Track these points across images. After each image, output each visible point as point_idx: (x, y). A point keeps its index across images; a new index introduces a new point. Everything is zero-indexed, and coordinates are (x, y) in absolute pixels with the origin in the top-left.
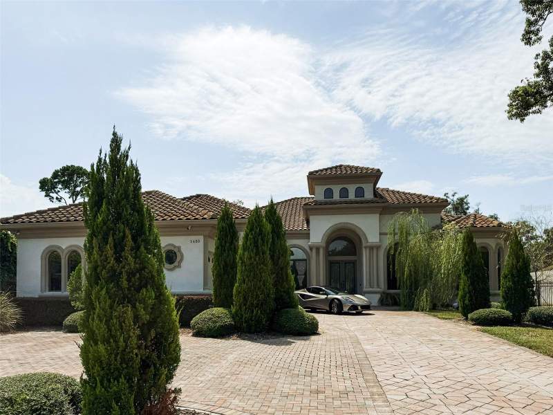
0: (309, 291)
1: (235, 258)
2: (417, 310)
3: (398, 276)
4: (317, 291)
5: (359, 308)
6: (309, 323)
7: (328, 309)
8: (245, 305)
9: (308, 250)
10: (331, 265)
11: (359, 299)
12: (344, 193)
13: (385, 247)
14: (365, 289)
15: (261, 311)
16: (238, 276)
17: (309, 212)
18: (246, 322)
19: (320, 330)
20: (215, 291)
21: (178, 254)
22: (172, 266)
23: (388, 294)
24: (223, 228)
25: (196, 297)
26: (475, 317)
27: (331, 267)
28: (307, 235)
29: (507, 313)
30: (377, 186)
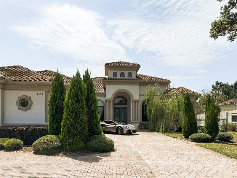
0: (106, 122)
1: (63, 105)
2: (158, 132)
3: (148, 115)
4: (110, 123)
5: (132, 131)
6: (109, 145)
7: (115, 132)
8: (68, 134)
9: (105, 102)
10: (115, 109)
11: (131, 127)
12: (122, 75)
13: (141, 101)
14: (132, 121)
15: (79, 138)
16: (64, 116)
17: (105, 83)
18: (69, 145)
19: (115, 148)
20: (50, 124)
21: (29, 101)
22: (26, 108)
23: (142, 123)
24: (56, 85)
25: (38, 128)
26: (193, 138)
27: (115, 111)
28: (104, 95)
29: (209, 136)
30: (137, 73)
